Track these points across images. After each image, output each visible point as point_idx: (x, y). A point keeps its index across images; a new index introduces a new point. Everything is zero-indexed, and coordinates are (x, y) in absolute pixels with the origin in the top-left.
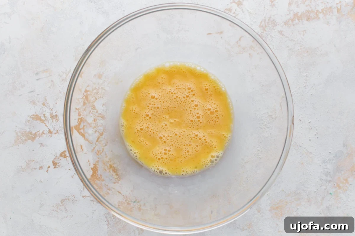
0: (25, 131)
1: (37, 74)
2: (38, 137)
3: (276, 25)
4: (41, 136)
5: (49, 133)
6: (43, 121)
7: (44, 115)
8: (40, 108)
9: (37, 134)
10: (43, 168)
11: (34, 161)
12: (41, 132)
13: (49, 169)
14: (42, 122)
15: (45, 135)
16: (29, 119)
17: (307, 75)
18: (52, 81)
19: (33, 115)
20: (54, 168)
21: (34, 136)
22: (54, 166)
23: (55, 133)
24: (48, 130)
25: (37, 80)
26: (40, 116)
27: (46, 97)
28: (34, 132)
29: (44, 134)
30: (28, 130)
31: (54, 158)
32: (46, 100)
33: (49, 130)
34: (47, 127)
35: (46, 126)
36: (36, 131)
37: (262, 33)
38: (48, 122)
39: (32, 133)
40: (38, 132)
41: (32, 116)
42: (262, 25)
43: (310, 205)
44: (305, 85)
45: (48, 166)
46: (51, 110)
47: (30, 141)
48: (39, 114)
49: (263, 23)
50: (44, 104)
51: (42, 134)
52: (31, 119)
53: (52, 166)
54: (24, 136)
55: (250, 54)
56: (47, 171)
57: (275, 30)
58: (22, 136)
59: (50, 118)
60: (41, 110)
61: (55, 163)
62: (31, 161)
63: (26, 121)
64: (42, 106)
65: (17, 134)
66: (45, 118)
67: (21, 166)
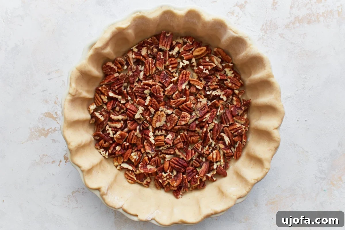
0: (38, 127)
1: (49, 74)
2: (50, 134)
3: (277, 28)
4: (53, 132)
6: (55, 119)
7: (56, 112)
8: (52, 106)
9: (50, 131)
10: (55, 163)
11: (47, 155)
12: (53, 128)
13: (61, 163)
14: (54, 120)
15: (57, 132)
16: (42, 116)
17: (306, 77)
18: (63, 81)
19: (46, 113)
20: (66, 162)
21: (46, 133)
22: (65, 161)
24: (60, 127)
25: (49, 80)
26: (52, 113)
27: (57, 96)
28: (46, 129)
29: (56, 130)
30: (41, 127)
31: (65, 153)
32: (57, 99)
34: (59, 124)
35: (58, 123)
36: (49, 128)
37: (264, 36)
38: (60, 120)
39: (45, 130)
40: (50, 128)
41: (44, 113)
42: (263, 28)
43: (304, 201)
44: (303, 87)
45: (60, 160)
47: (43, 137)
48: (51, 112)
49: (265, 26)
50: (55, 103)
52: (44, 117)
53: (63, 161)
54: (38, 132)
56: (59, 165)
57: (276, 33)
58: (35, 133)
59: (61, 116)
60: (53, 108)
61: (66, 158)
62: (44, 155)
63: (39, 118)
64: (54, 104)
65: (31, 130)
66: (57, 116)
67: (35, 160)
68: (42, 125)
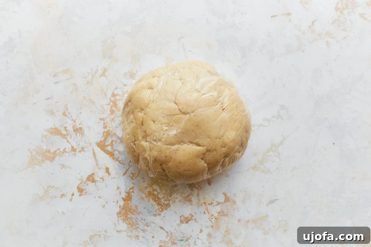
0: (41, 148)
1: (55, 76)
2: (58, 157)
3: (357, 7)
4: (62, 155)
5: (71, 150)
6: (64, 136)
7: (65, 128)
8: (60, 120)
9: (57, 152)
10: (65, 197)
11: (54, 187)
12: (62, 150)
13: (73, 197)
14: (63, 138)
15: (67, 154)
16: (46, 133)
18: (74, 84)
19: (52, 128)
20: (80, 195)
21: (52, 156)
22: (80, 193)
23: (80, 151)
24: (70, 147)
25: (56, 83)
26: (60, 129)
27: (67, 105)
28: (52, 151)
29: (66, 152)
30: (45, 148)
31: (79, 183)
32: (67, 109)
33: (73, 147)
34: (70, 143)
35: (68, 141)
36: (56, 149)
38: (71, 137)
39: (51, 152)
40: (58, 149)
41: (49, 129)
42: (338, 7)
45: (72, 193)
46: (73, 121)
47: (48, 162)
48: (58, 127)
49: (340, 4)
50: (64, 114)
51: (63, 153)
52: (49, 134)
53: (77, 194)
54: (41, 156)
55: (327, 42)
56: (71, 200)
58: (37, 156)
59: (72, 132)
60: (61, 121)
61: (80, 189)
62: (50, 187)
63: (42, 136)
64: (63, 116)
65: (31, 153)
66: (67, 132)
67: (38, 194)
68: (47, 146)
